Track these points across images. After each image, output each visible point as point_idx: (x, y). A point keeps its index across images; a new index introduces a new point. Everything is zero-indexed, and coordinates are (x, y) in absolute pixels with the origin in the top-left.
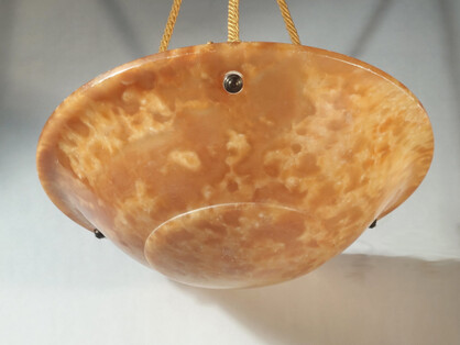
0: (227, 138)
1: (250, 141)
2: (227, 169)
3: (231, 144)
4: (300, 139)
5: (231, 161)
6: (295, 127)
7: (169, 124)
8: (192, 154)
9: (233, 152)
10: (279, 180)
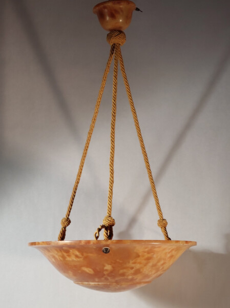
0: (104, 266)
1: (113, 267)
2: (104, 275)
3: (105, 268)
4: (133, 265)
5: (105, 273)
6: (131, 262)
7: (81, 259)
8: (90, 269)
9: (106, 270)
10: (126, 277)
